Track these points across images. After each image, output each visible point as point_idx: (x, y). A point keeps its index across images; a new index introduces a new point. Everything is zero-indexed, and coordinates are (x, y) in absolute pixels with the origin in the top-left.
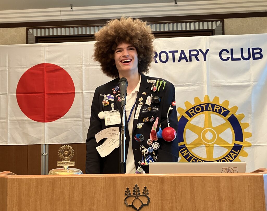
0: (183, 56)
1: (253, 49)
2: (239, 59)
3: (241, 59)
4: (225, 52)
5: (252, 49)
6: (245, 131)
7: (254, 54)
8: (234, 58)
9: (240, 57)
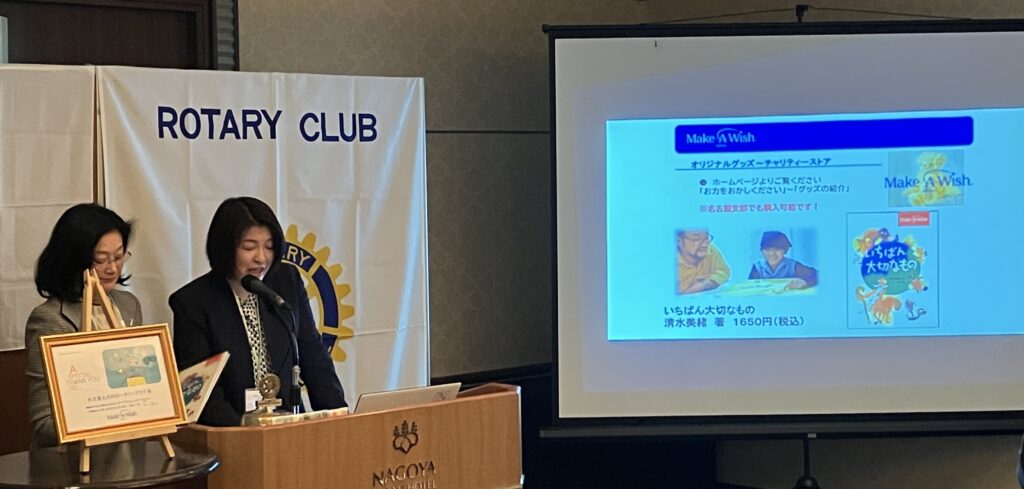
0: (230, 126)
1: (362, 116)
2: (335, 139)
3: (340, 138)
4: (310, 120)
5: (360, 115)
6: (342, 302)
7: (363, 127)
8: (328, 134)
9: (338, 134)
